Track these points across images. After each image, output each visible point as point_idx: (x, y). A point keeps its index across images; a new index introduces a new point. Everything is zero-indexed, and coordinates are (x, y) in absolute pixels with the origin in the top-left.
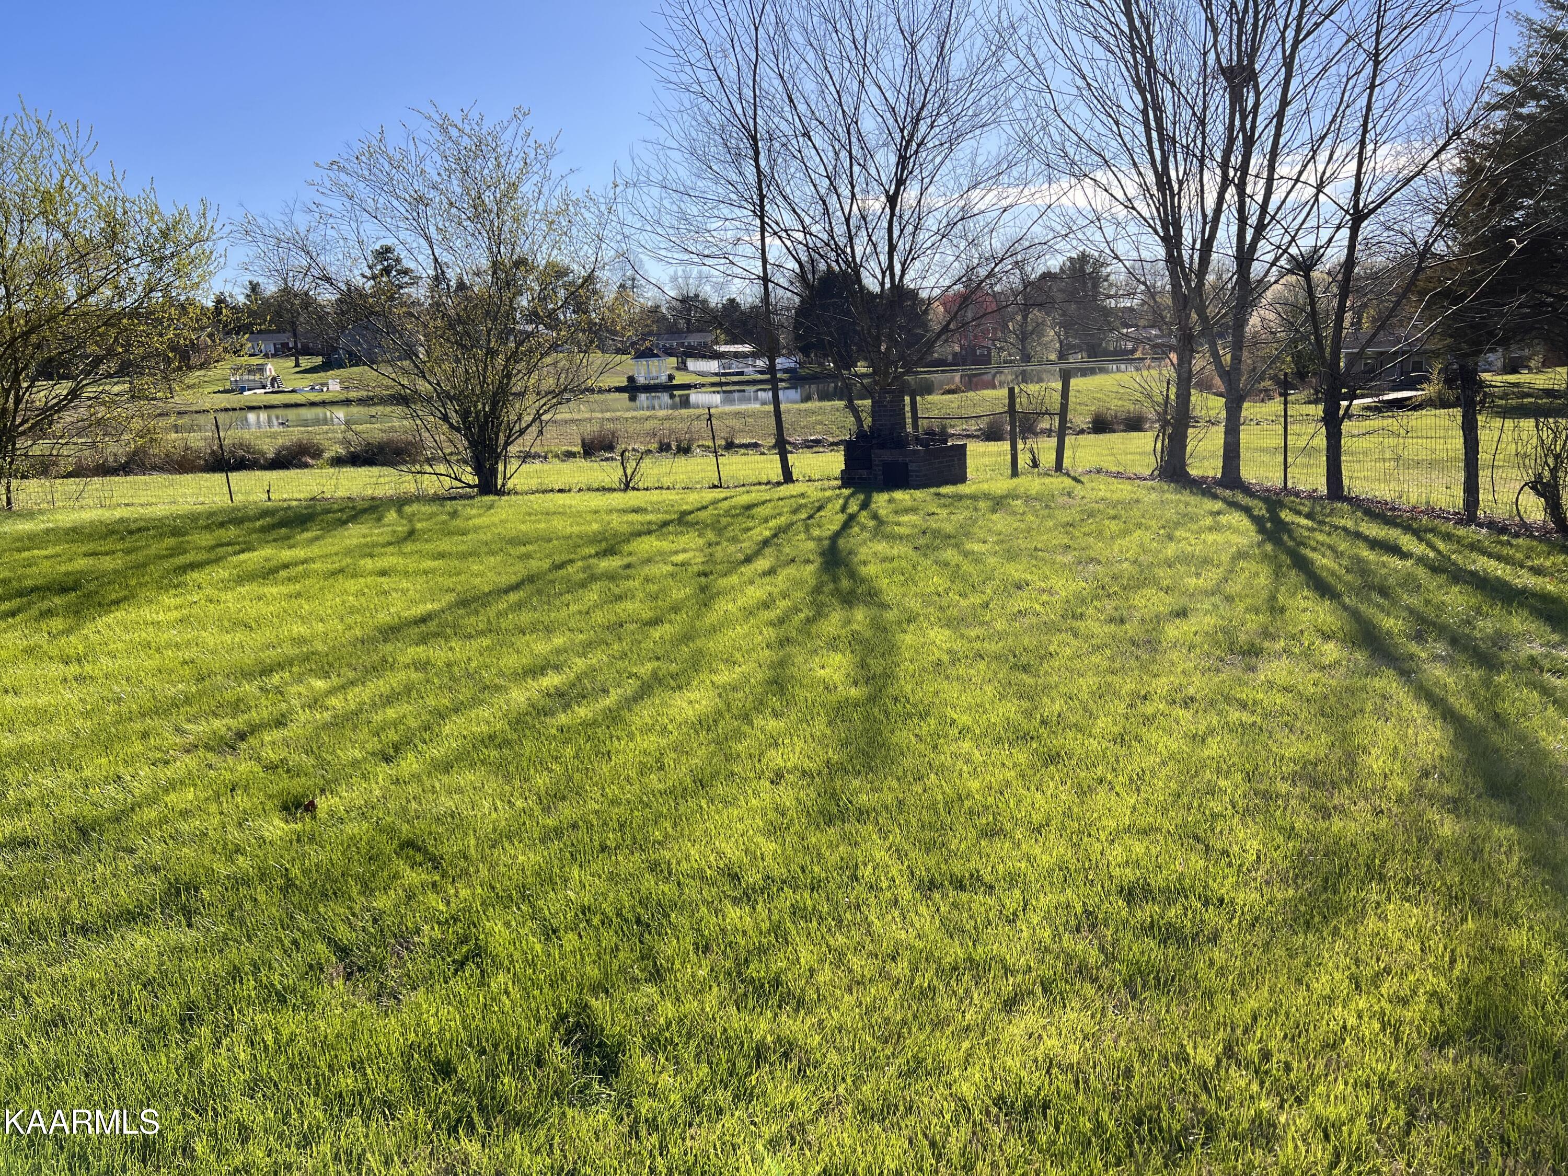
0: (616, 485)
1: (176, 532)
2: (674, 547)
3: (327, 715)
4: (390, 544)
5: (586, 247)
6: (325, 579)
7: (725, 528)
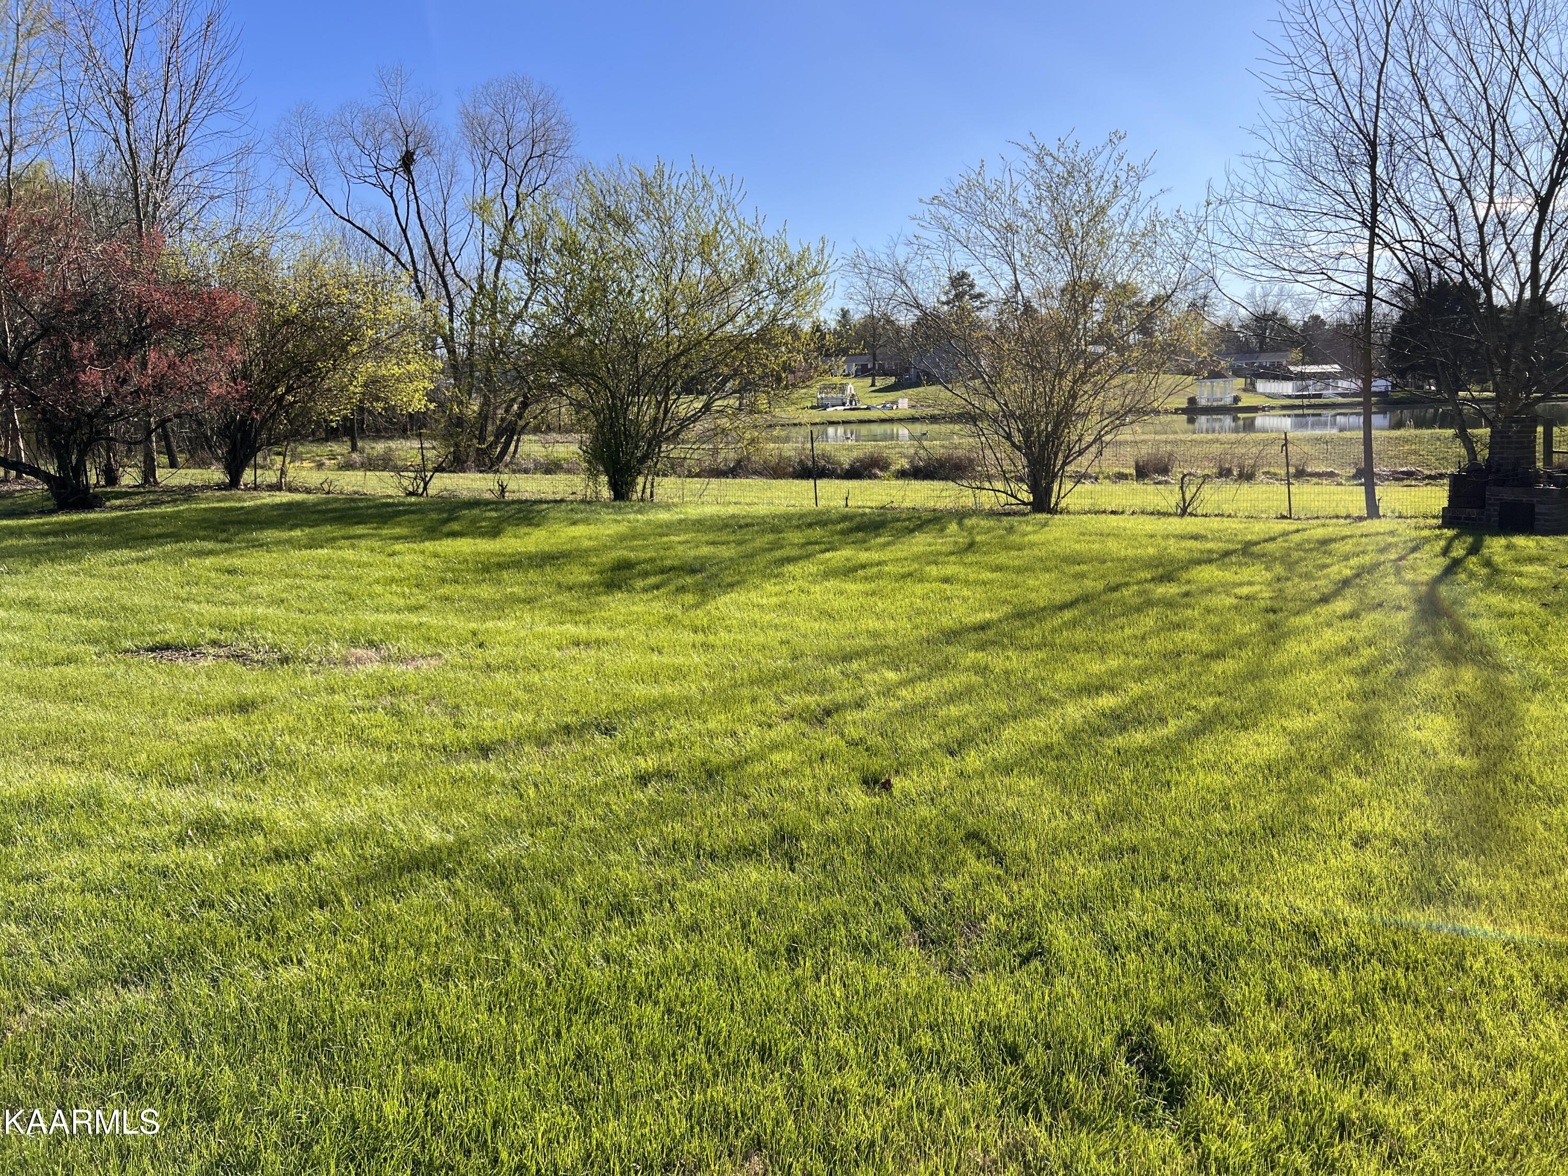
0: (1174, 510)
1: (775, 530)
2: (1237, 579)
3: (898, 705)
4: (952, 553)
5: (1169, 266)
6: (897, 581)
7: (1297, 562)
